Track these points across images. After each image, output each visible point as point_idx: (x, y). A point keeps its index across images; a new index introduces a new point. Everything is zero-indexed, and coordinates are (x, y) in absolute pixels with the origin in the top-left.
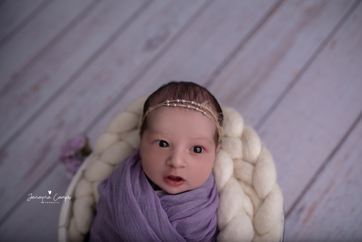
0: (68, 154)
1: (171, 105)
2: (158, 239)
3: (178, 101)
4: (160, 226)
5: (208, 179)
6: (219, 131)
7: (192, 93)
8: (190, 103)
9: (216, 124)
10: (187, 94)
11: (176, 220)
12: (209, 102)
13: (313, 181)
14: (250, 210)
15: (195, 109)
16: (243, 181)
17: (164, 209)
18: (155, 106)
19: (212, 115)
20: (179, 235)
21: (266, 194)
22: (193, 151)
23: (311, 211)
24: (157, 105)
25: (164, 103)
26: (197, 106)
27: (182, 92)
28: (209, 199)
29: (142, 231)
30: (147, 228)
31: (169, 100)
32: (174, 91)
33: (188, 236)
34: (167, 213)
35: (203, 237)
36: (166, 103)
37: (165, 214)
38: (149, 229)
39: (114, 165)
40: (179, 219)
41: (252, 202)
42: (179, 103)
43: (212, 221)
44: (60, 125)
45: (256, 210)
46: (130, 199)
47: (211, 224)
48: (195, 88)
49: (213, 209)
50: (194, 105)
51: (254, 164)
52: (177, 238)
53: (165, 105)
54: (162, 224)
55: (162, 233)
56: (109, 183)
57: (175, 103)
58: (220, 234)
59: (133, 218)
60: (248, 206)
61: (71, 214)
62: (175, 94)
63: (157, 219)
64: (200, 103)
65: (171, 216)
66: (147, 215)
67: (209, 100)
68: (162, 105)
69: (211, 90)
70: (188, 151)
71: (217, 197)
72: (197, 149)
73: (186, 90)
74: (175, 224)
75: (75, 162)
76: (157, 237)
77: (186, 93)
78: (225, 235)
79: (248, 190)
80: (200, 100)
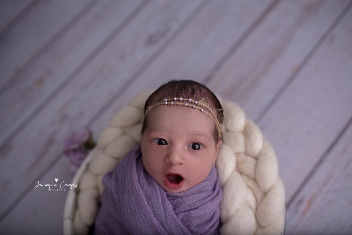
0: (72, 147)
1: (168, 103)
2: (163, 230)
3: (176, 99)
4: (165, 218)
5: (211, 173)
6: (218, 128)
7: (190, 91)
8: (188, 101)
9: (215, 120)
10: (185, 91)
11: (181, 212)
12: (208, 99)
13: (312, 174)
14: (253, 203)
15: (192, 107)
16: (245, 174)
17: (169, 201)
18: (153, 105)
19: (211, 112)
20: (184, 227)
21: (268, 187)
22: (191, 148)
23: (310, 203)
24: (156, 104)
25: (162, 101)
26: (194, 104)
27: (179, 90)
28: (213, 192)
29: (147, 223)
30: (153, 220)
31: (167, 99)
32: (172, 90)
33: (193, 228)
34: (172, 206)
35: (207, 230)
36: (164, 102)
37: (171, 206)
38: (155, 220)
39: (118, 159)
40: (184, 212)
41: (254, 195)
42: (176, 101)
43: (215, 214)
44: (63, 118)
45: (258, 203)
46: (136, 190)
47: (214, 217)
48: (194, 86)
49: (216, 202)
50: (191, 102)
51: (256, 158)
52: (181, 229)
53: (163, 103)
54: (168, 216)
55: (167, 225)
56: (114, 175)
57: (173, 101)
58: (223, 226)
59: (139, 210)
60: (251, 199)
61: (76, 206)
62: (173, 92)
63: (163, 211)
64: (198, 101)
65: (176, 208)
66: (153, 206)
67: (207, 97)
68: (160, 104)
69: (210, 86)
70: (186, 148)
71: (221, 190)
72: (195, 146)
73: (184, 88)
74: (181, 216)
75: (79, 155)
76: (162, 229)
77: (183, 91)
78: (228, 228)
79: (250, 183)
80: (198, 97)
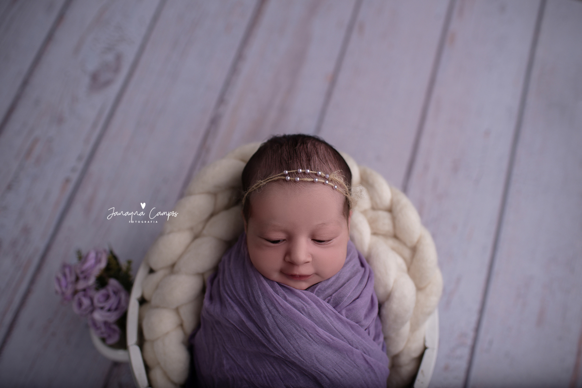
4: (330, 322)
11: (344, 308)
14: (404, 266)
15: (323, 183)
17: (325, 301)
20: (353, 323)
21: (415, 240)
25: (282, 174)
30: (318, 331)
34: (331, 305)
38: (321, 331)
40: (347, 306)
45: (409, 263)
51: (390, 210)
53: (283, 177)
63: (324, 316)
65: (336, 306)
66: (310, 316)
79: (391, 242)
